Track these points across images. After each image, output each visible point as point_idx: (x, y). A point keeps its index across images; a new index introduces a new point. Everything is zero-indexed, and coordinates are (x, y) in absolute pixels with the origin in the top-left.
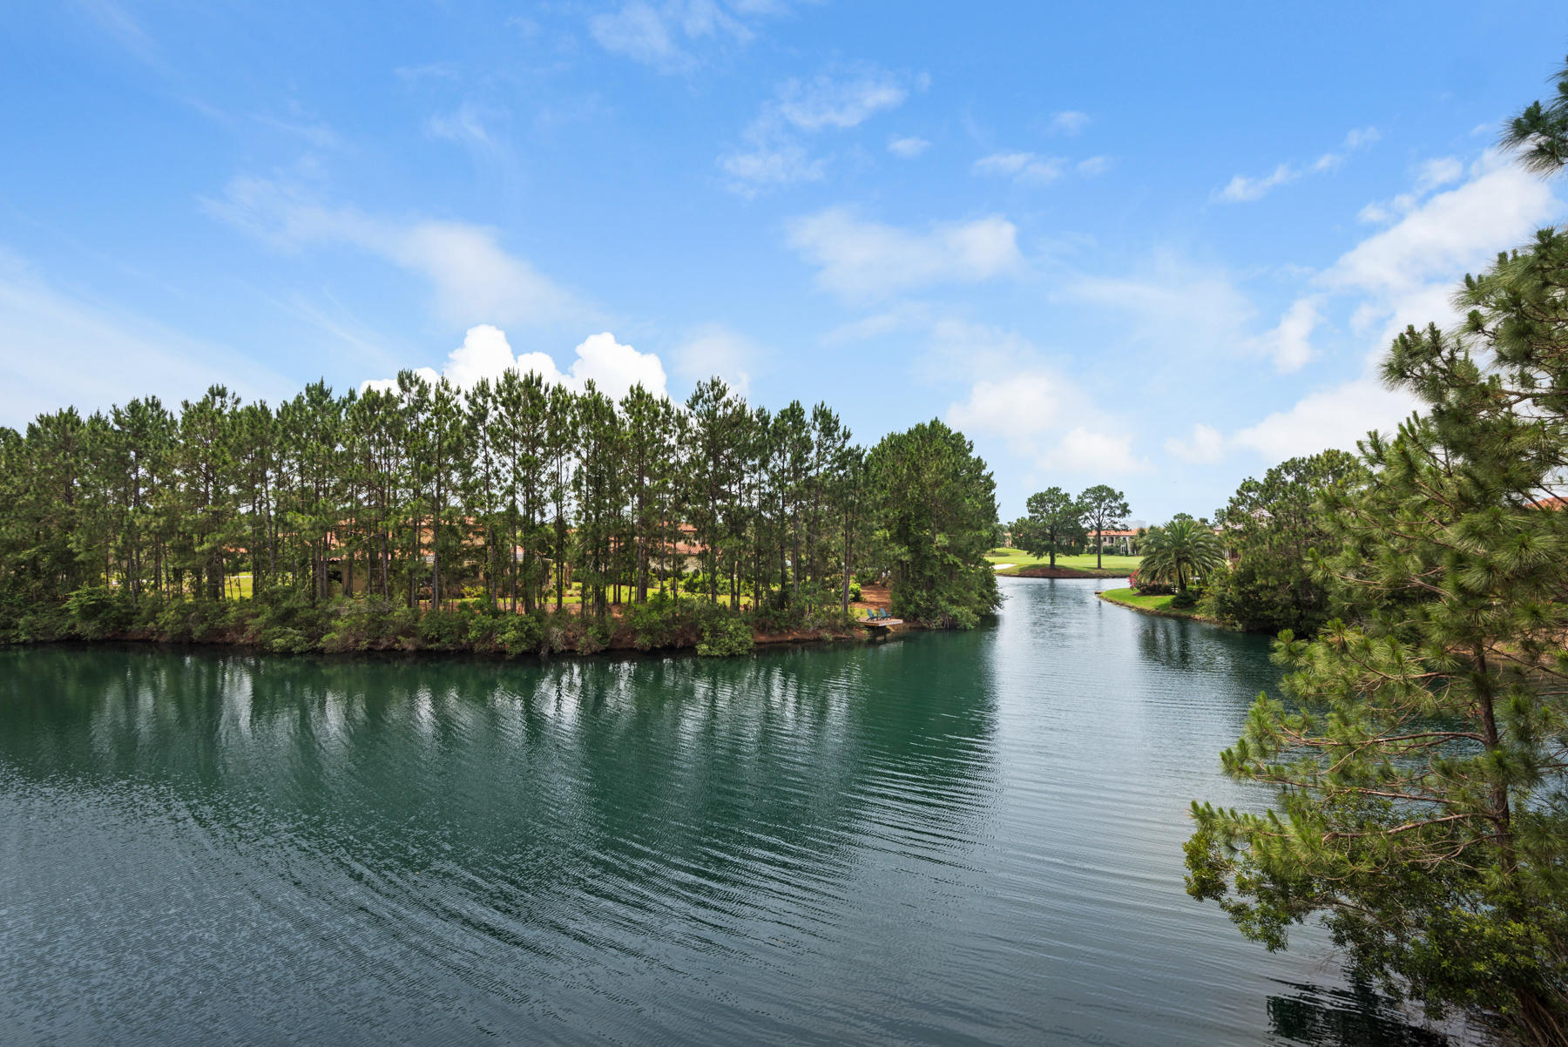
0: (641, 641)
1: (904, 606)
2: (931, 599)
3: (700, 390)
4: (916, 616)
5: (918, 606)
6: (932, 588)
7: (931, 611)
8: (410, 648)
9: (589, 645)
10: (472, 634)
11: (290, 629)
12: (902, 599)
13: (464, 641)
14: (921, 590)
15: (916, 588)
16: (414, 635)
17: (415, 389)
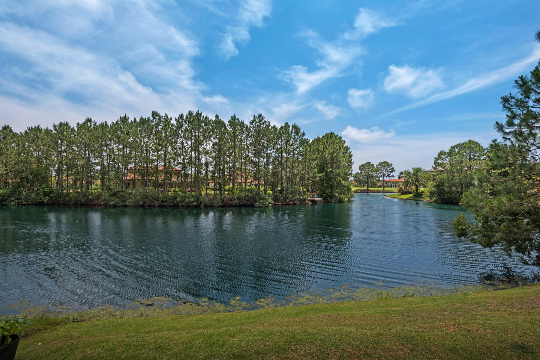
0: (235, 202)
1: (322, 194)
2: (332, 192)
3: (255, 118)
4: (327, 198)
5: (327, 194)
6: (332, 189)
7: (332, 196)
8: (157, 205)
9: (218, 203)
10: (178, 199)
11: (115, 199)
12: (322, 192)
13: (175, 202)
14: (328, 189)
15: (326, 188)
16: (158, 201)
17: (157, 118)
